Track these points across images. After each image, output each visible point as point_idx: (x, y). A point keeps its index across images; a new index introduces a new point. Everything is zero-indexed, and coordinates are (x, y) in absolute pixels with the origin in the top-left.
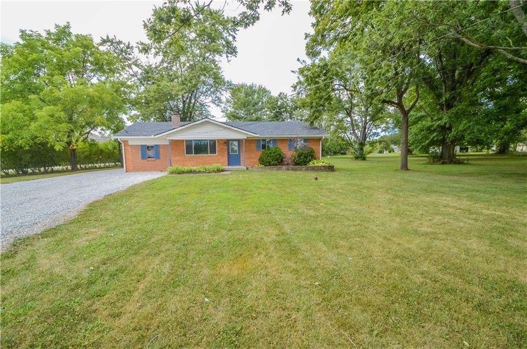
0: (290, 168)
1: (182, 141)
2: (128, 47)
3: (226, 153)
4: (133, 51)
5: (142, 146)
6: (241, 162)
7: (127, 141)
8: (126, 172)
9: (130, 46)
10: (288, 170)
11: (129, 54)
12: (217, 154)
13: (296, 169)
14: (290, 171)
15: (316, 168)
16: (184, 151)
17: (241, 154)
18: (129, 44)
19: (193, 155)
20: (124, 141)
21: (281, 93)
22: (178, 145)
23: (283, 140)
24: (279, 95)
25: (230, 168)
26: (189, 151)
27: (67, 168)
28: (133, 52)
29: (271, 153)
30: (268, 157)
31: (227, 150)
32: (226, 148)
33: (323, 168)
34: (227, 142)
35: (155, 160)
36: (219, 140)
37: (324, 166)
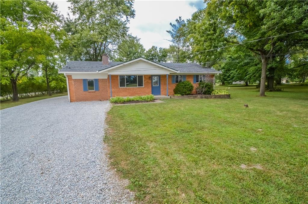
0: (204, 97)
1: (117, 76)
2: (52, 6)
3: (150, 85)
4: (57, 9)
5: (84, 80)
6: (161, 92)
7: (71, 76)
8: (71, 102)
9: (55, 5)
10: (202, 98)
11: (53, 12)
12: (143, 86)
13: (208, 97)
14: (203, 99)
15: (221, 97)
16: (118, 84)
17: (161, 86)
18: (53, 4)
19: (126, 87)
20: (68, 76)
21: (153, 47)
22: (114, 79)
23: (189, 76)
24: (152, 48)
25: (158, 98)
26: (122, 84)
27: (7, 98)
28: (57, 11)
29: (186, 86)
30: (183, 88)
31: (151, 83)
32: (151, 81)
33: (225, 96)
34: (151, 77)
35: (95, 92)
36: (145, 76)
37: (227, 95)
